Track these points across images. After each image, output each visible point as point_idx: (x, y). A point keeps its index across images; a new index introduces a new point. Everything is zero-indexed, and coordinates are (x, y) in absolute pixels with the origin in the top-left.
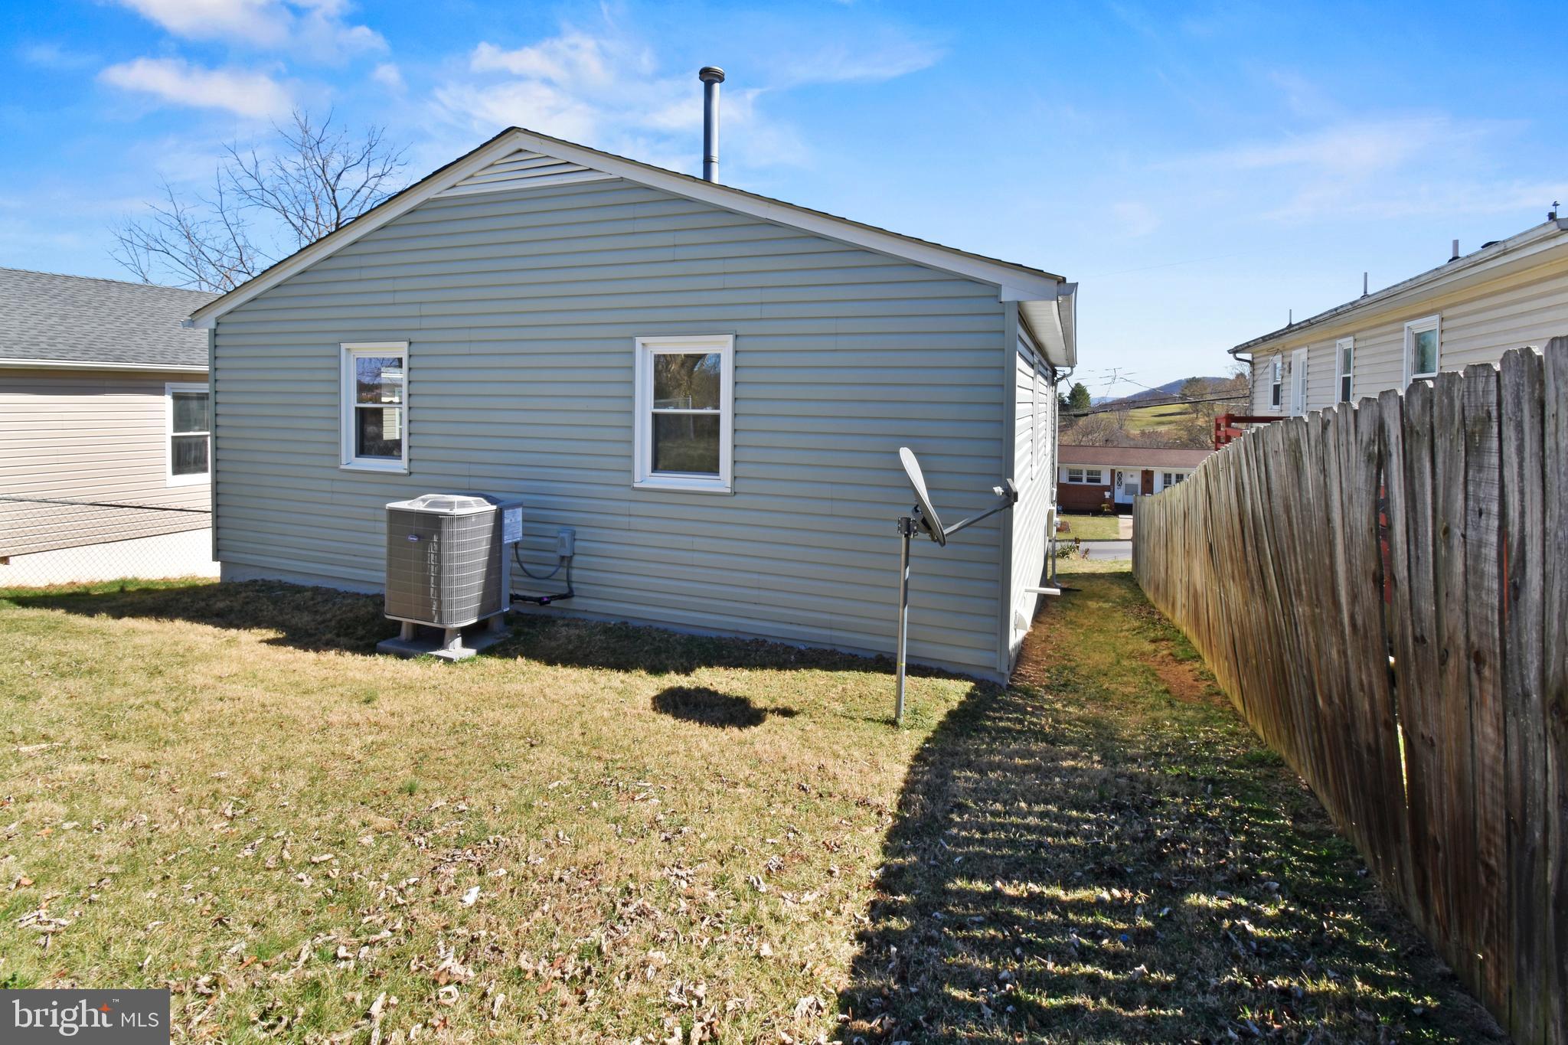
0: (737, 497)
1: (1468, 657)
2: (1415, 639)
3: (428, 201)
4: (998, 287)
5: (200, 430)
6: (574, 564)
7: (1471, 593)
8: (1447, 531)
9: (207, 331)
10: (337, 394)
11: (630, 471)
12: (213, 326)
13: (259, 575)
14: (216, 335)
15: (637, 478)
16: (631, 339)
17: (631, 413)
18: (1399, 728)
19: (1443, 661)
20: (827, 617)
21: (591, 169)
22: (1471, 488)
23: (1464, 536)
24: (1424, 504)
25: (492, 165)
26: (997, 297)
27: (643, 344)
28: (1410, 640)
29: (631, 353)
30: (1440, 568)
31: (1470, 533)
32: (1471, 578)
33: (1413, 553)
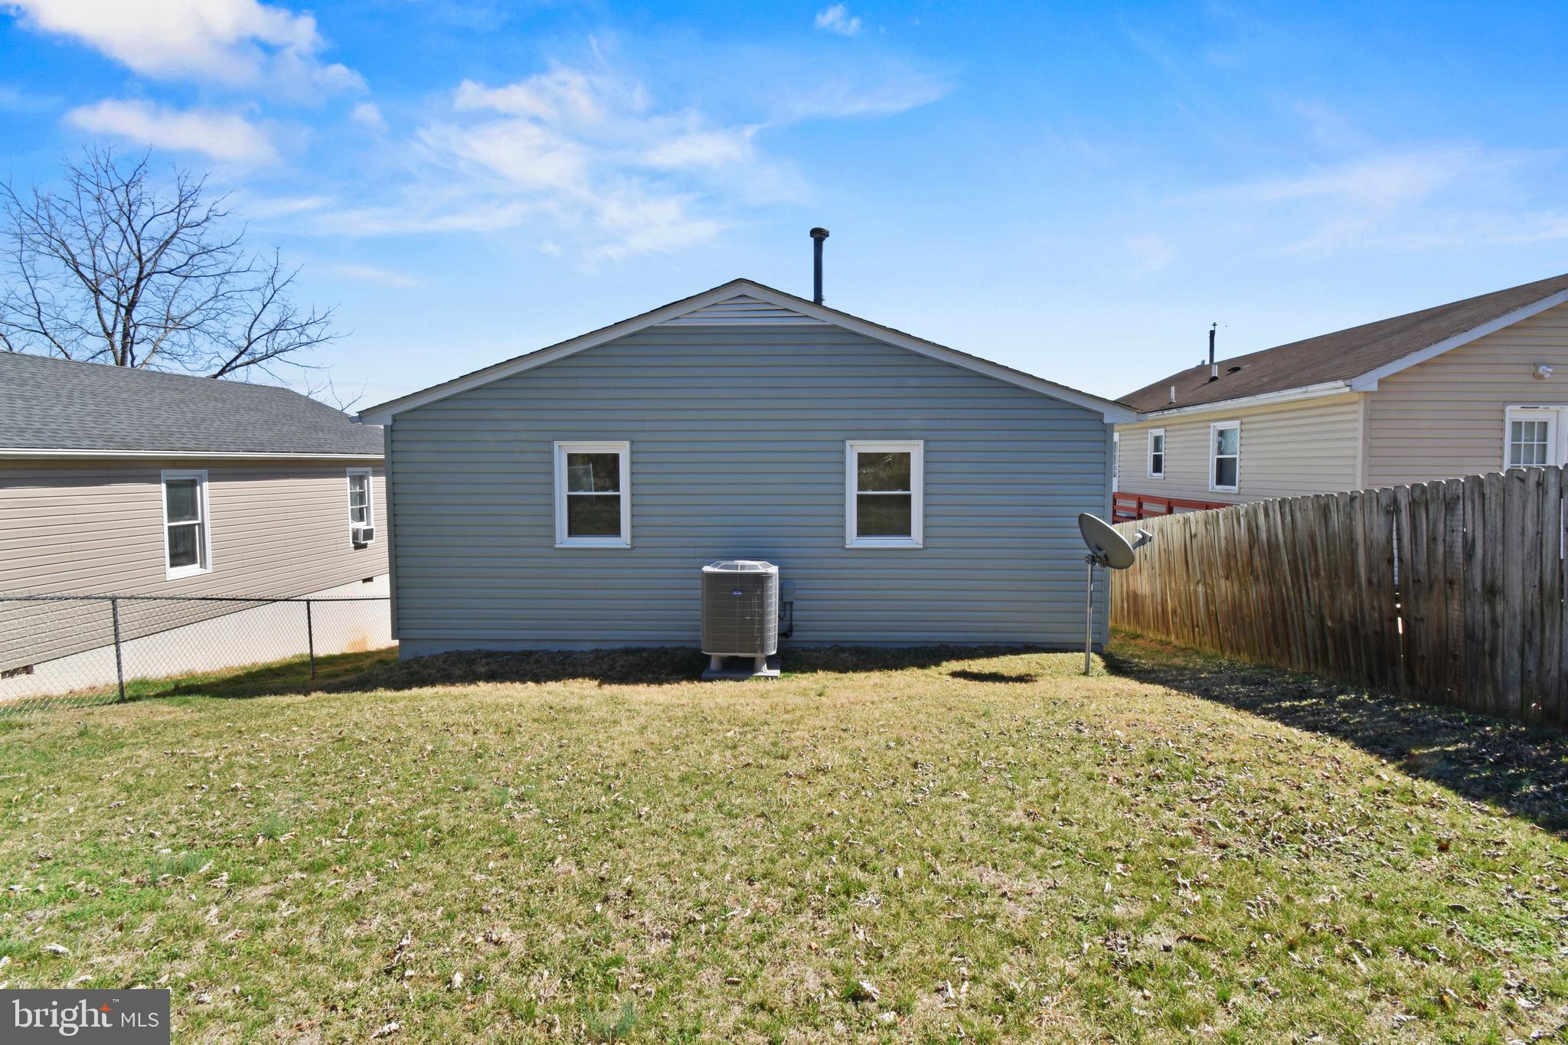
0: (927, 551)
1: (1445, 583)
2: (1414, 582)
3: (652, 327)
4: (1102, 414)
5: (191, 519)
6: (794, 607)
7: (1448, 560)
8: (1435, 539)
9: (382, 427)
10: (551, 484)
11: (843, 537)
12: (389, 422)
13: (452, 647)
14: (392, 431)
15: (848, 541)
16: (843, 442)
17: (843, 495)
18: (1399, 619)
19: (1431, 587)
20: (993, 625)
21: (806, 316)
22: (1448, 523)
23: (1444, 540)
24: (1421, 529)
25: (715, 304)
26: (1101, 420)
27: (851, 446)
28: (1411, 583)
29: (843, 452)
30: (1431, 554)
31: (1447, 538)
32: (1448, 555)
33: (1414, 548)
